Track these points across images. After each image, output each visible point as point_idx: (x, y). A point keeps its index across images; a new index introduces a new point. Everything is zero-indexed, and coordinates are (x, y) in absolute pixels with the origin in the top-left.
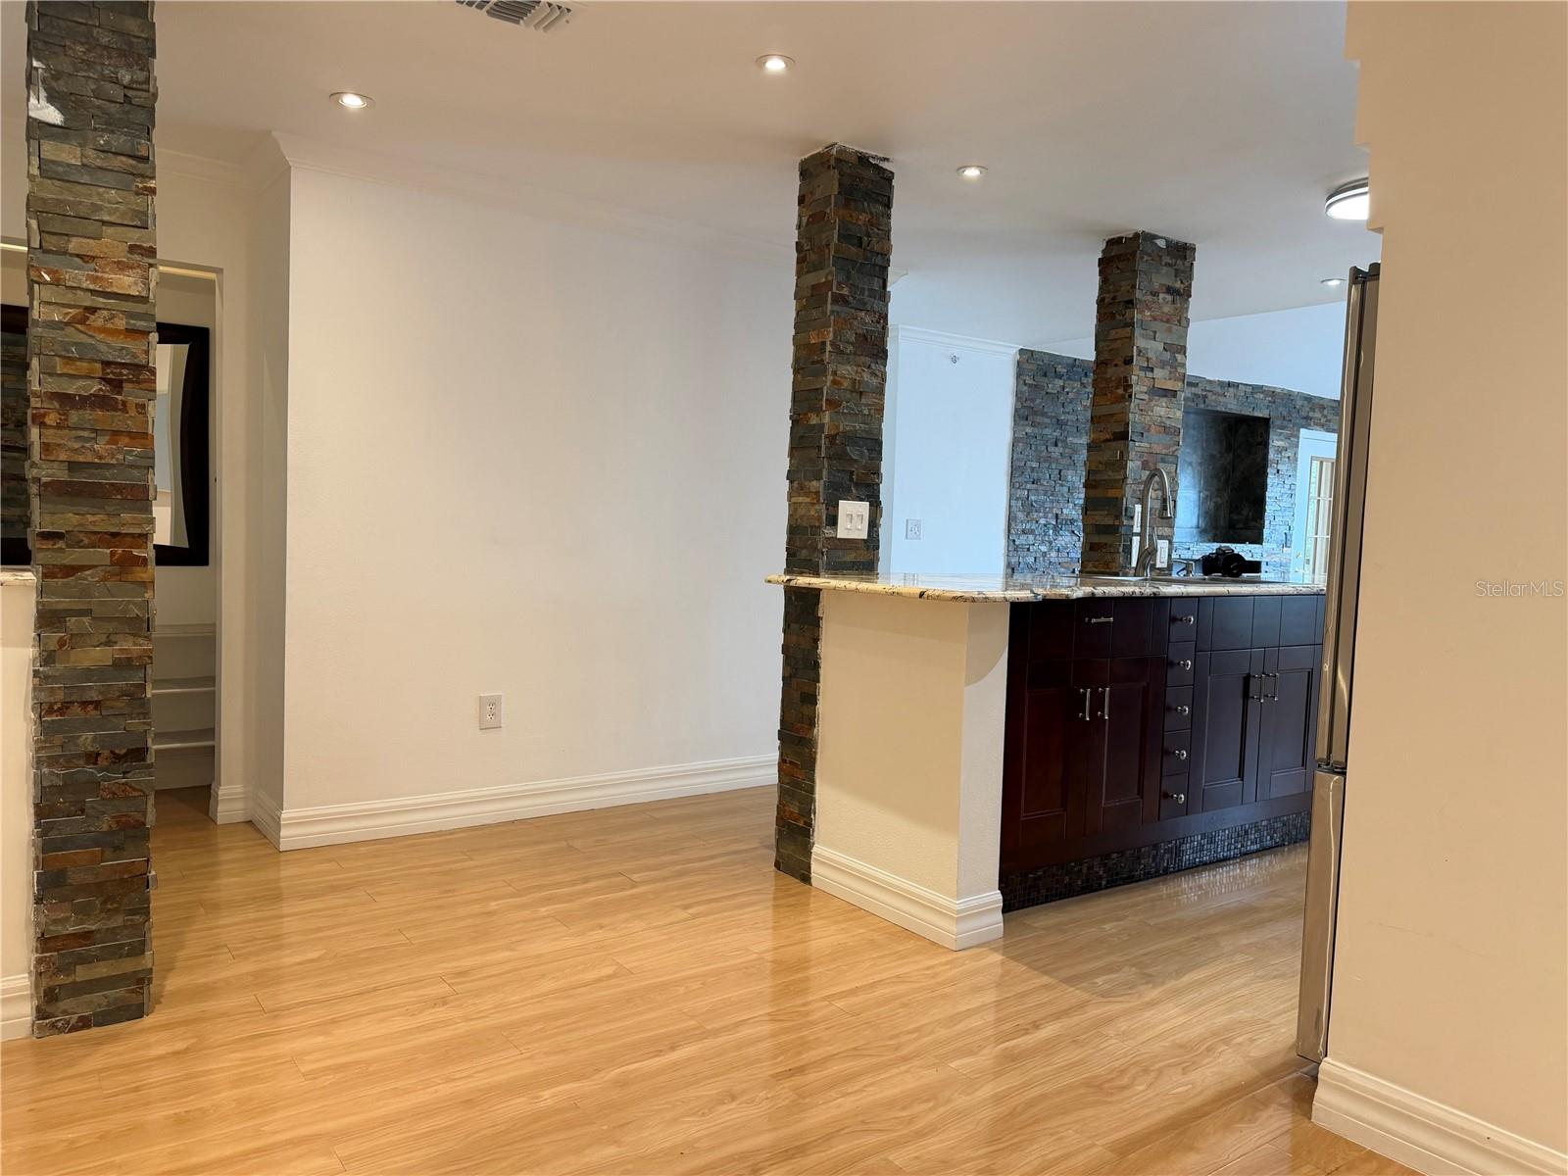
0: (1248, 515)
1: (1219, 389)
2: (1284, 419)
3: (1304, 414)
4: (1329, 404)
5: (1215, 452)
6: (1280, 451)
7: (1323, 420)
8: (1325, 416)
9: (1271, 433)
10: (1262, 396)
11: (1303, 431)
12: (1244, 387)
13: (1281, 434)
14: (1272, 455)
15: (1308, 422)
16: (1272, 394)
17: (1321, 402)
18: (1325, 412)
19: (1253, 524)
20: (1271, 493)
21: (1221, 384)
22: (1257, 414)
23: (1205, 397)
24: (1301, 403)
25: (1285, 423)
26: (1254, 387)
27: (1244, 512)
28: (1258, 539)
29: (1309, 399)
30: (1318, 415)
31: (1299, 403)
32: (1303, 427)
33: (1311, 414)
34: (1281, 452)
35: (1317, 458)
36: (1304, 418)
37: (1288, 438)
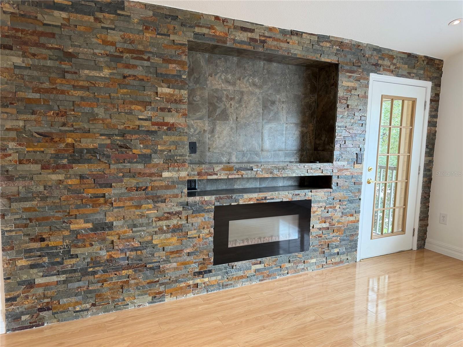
0: (325, 140)
1: (279, 36)
2: (353, 65)
3: (373, 61)
4: (399, 55)
5: (300, 93)
6: (349, 90)
7: (392, 67)
8: (394, 64)
9: (340, 75)
10: (328, 45)
11: (373, 76)
12: (308, 37)
13: (350, 77)
14: (341, 93)
15: (377, 68)
16: (341, 44)
17: (391, 53)
18: (395, 61)
19: (327, 147)
20: (339, 123)
21: (283, 32)
22: (325, 59)
23: (264, 42)
24: (370, 53)
25: (355, 68)
26: (319, 36)
27: (323, 139)
28: (329, 159)
29: (378, 50)
30: (387, 62)
31: (368, 54)
32: (373, 71)
33: (380, 62)
34: (351, 91)
35: (387, 97)
36: (373, 65)
37: (358, 80)
